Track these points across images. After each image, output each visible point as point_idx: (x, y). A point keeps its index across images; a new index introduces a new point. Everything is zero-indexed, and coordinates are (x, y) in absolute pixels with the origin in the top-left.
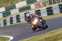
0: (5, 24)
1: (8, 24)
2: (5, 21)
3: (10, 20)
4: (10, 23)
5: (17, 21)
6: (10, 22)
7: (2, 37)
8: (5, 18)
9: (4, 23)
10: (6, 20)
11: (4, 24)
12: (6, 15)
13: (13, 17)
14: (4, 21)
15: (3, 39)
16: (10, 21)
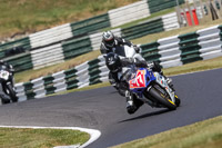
0: (72, 84)
1: (84, 84)
2: (71, 73)
3: (89, 70)
4: (91, 80)
6: (89, 77)
7: (61, 132)
8: (72, 61)
9: (66, 79)
10: (76, 71)
11: (69, 84)
12: (76, 53)
13: (99, 58)
14: (67, 73)
15: (63, 140)
16: (91, 74)
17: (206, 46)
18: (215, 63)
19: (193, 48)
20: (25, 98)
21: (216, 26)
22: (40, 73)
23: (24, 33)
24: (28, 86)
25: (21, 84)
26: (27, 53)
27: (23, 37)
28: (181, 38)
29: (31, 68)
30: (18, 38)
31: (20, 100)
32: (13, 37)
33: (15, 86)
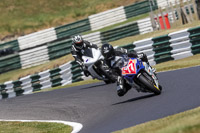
0: (56, 82)
1: (67, 82)
2: (55, 72)
3: (72, 69)
4: (73, 78)
6: (72, 76)
7: (47, 125)
8: (56, 61)
9: (51, 77)
10: (60, 70)
11: (53, 82)
12: (58, 54)
14: (51, 72)
15: (49, 132)
16: (73, 73)
17: (177, 47)
18: (185, 63)
19: (165, 49)
20: (14, 95)
21: (186, 30)
22: (27, 72)
23: (13, 36)
24: (17, 84)
25: (10, 82)
26: (16, 54)
27: (12, 39)
28: (155, 40)
29: (20, 67)
31: (10, 96)
32: (3, 40)
33: (6, 83)
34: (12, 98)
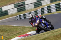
2: (36, 11)
3: (41, 11)
5: (48, 11)
6: (41, 13)
8: (36, 8)
9: (35, 13)
12: (37, 6)
13: (44, 7)
22: (27, 11)
24: (24, 15)
25: (22, 14)
26: (24, 6)
27: (23, 1)
29: (25, 10)
30: (22, 2)
31: (22, 19)
32: (20, 1)
33: (21, 15)
34: (23, 19)
